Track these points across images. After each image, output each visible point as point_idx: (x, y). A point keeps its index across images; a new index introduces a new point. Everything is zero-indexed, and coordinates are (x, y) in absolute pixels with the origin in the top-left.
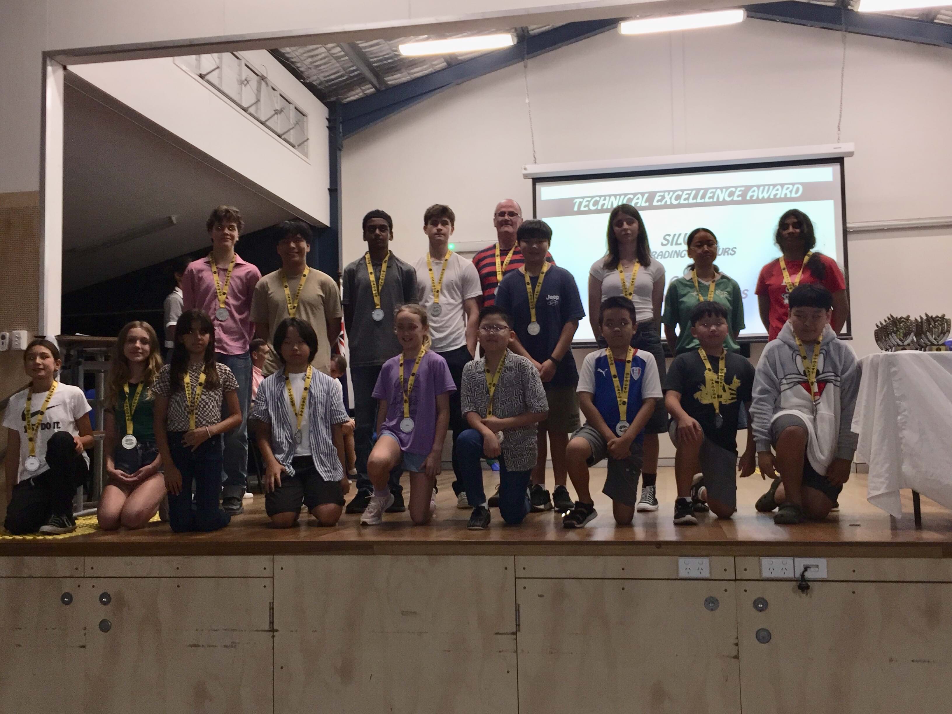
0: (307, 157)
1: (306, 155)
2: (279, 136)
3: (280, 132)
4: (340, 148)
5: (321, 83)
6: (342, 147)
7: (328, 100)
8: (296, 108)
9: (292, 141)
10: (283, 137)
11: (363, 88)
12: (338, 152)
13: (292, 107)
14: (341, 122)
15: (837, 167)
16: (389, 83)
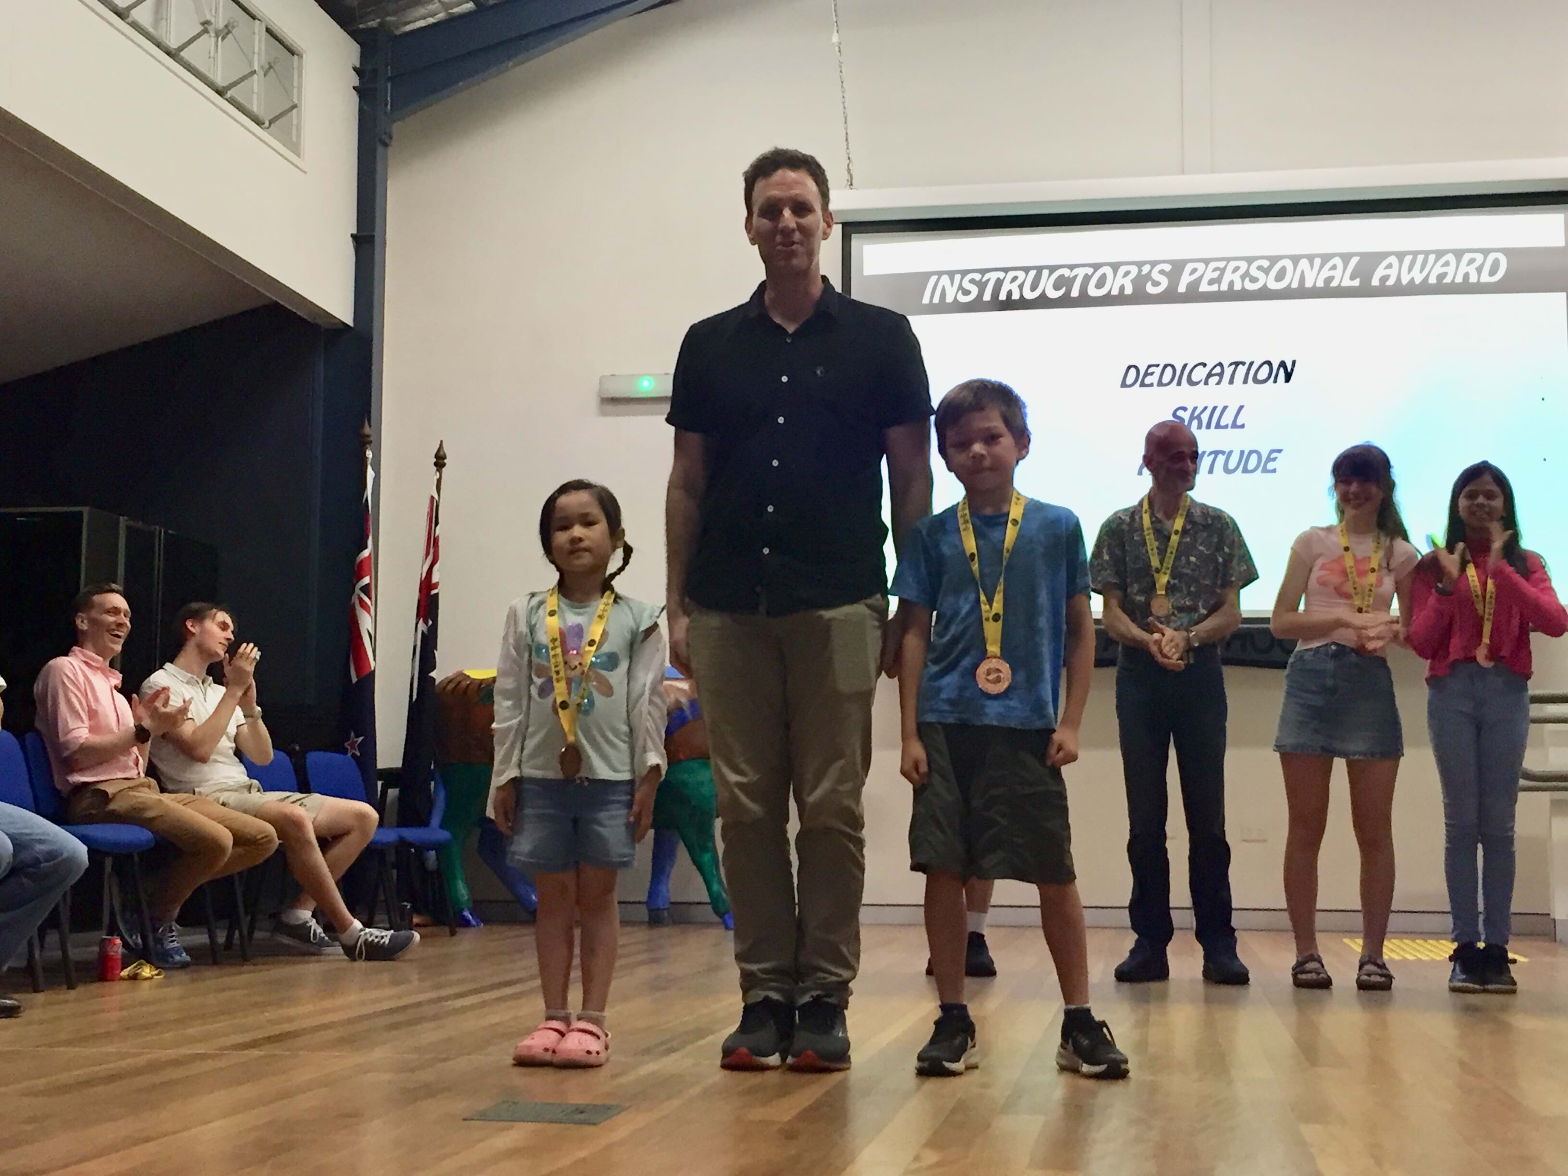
0: (298, 155)
1: (296, 149)
2: (220, 92)
3: (220, 81)
4: (387, 141)
6: (391, 138)
7: (361, 26)
8: (268, 30)
9: (255, 108)
10: (229, 94)
12: (380, 149)
13: (259, 28)
14: (390, 79)
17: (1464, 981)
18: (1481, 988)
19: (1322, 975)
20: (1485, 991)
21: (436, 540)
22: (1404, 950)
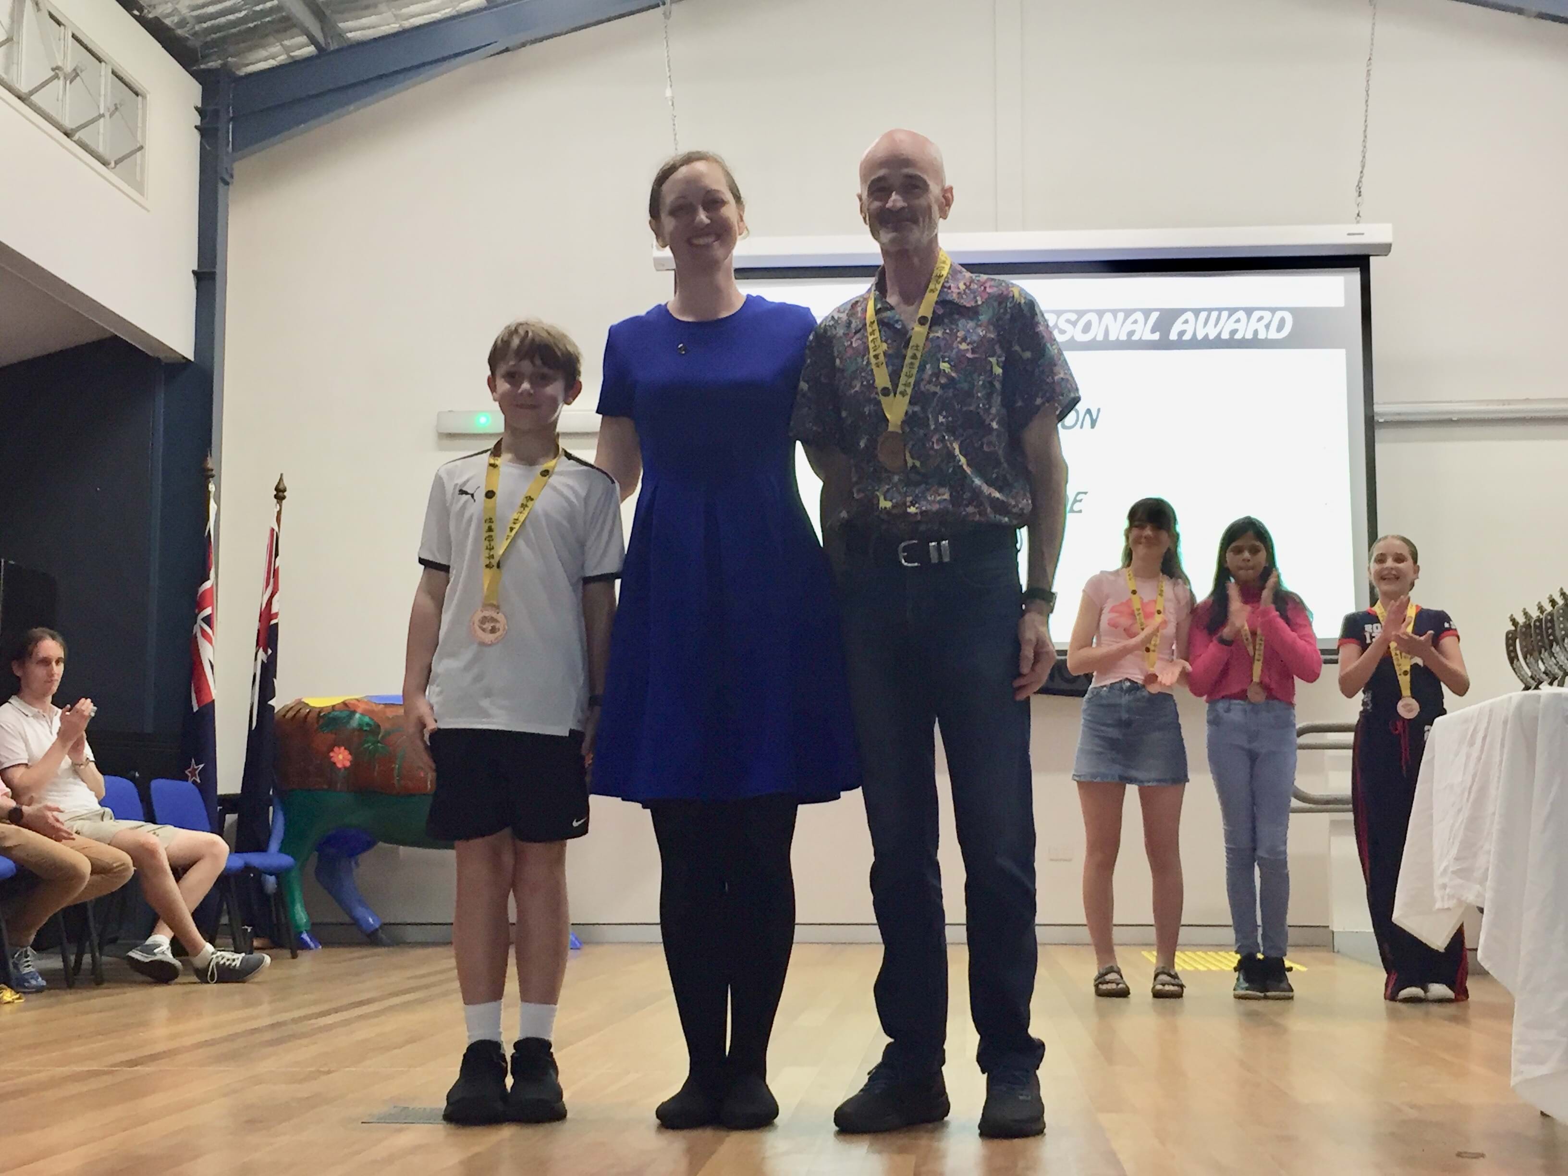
0: (142, 194)
1: (139, 187)
2: (67, 134)
3: (69, 124)
4: (227, 178)
5: (183, 23)
6: (232, 176)
7: (202, 66)
8: (114, 73)
9: (101, 150)
10: (76, 137)
11: (287, 43)
12: (221, 188)
13: (105, 70)
14: (231, 119)
15: (1354, 277)
16: (349, 35)
17: (1247, 989)
18: (1262, 995)
19: (1120, 986)
20: (1266, 998)
21: (276, 572)
22: (1195, 961)
